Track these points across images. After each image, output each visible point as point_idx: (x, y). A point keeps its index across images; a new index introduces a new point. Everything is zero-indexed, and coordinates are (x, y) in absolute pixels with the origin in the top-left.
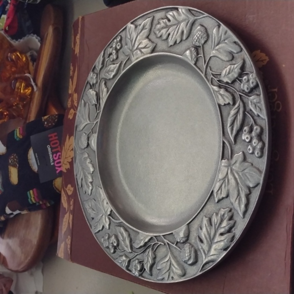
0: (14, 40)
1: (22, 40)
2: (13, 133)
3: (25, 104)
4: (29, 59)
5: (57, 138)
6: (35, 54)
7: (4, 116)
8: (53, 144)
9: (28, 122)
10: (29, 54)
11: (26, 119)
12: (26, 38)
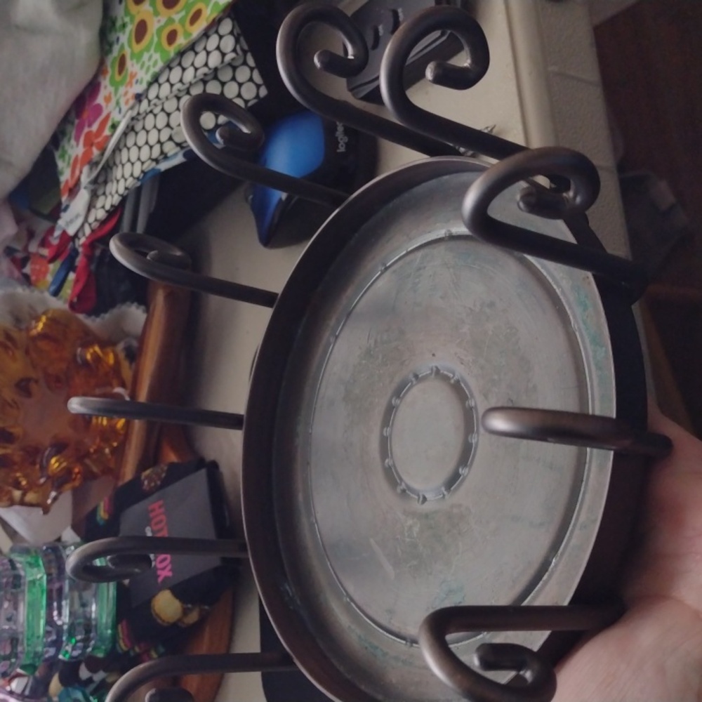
0: (93, 317)
1: (107, 316)
2: (95, 511)
3: (115, 448)
4: (122, 355)
5: (162, 510)
6: (135, 343)
7: (74, 476)
8: (156, 524)
9: (120, 483)
10: (121, 346)
11: (117, 477)
12: (115, 311)
